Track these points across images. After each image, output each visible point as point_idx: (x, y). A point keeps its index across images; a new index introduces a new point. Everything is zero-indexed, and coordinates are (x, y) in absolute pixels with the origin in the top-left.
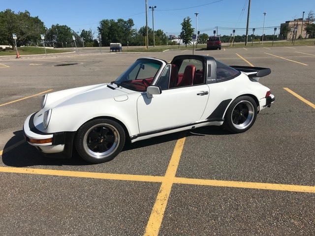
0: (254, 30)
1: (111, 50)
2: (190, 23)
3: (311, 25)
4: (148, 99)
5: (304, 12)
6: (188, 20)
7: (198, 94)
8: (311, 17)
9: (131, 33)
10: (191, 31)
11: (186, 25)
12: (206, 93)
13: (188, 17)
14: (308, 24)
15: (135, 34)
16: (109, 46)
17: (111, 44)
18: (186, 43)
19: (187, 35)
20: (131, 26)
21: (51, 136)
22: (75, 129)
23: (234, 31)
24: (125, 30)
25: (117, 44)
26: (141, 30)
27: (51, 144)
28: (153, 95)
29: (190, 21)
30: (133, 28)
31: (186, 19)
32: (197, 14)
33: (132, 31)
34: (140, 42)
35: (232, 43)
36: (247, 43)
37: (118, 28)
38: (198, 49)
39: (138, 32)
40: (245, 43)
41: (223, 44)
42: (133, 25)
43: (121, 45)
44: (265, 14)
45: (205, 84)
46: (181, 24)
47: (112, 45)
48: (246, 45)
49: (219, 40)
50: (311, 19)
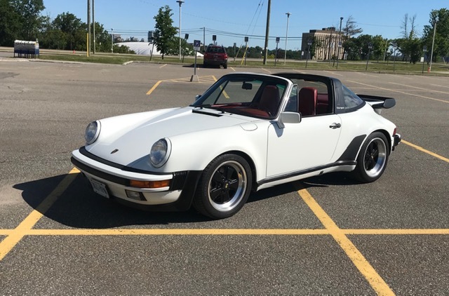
0: (278, 39)
1: (16, 55)
2: (170, 18)
3: (350, 39)
4: (279, 128)
5: (342, 19)
6: (167, 12)
7: (331, 127)
8: (350, 27)
9: (38, 23)
10: (173, 31)
11: (163, 20)
12: (338, 126)
13: (167, 7)
14: (346, 38)
15: (45, 26)
16: (13, 46)
17: (17, 41)
18: (162, 52)
19: (165, 39)
20: (37, 10)
21: (170, 177)
22: (202, 168)
23: (247, 39)
24: (26, 16)
25: (30, 42)
26: (57, 20)
27: (167, 188)
28: (286, 125)
29: (170, 13)
30: (42, 13)
31: (164, 10)
32: (180, 3)
33: (40, 20)
34: (56, 43)
35: (243, 59)
36: (267, 60)
37: (10, 11)
38: (187, 64)
39: (51, 21)
40: (262, 60)
41: (229, 60)
42: (43, 8)
43: (37, 46)
44: (288, 15)
45: (335, 114)
46: (155, 18)
47: (18, 44)
48: (264, 63)
49: (224, 51)
50: (350, 29)
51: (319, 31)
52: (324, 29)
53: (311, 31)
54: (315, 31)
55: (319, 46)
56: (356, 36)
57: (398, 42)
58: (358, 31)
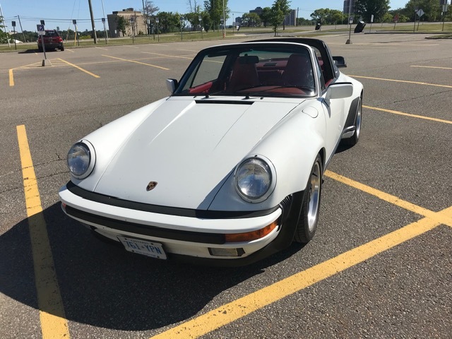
3: (151, 16)
4: (328, 107)
8: (149, 6)
14: (147, 16)
21: (280, 212)
23: (74, 22)
35: (76, 41)
40: (91, 40)
41: (64, 42)
45: (337, 79)
48: (95, 42)
49: (58, 35)
50: (149, 8)
51: (121, 12)
52: (124, 10)
53: (113, 12)
54: (117, 12)
55: (128, 24)
56: (155, 14)
57: (188, 17)
58: (155, 9)
